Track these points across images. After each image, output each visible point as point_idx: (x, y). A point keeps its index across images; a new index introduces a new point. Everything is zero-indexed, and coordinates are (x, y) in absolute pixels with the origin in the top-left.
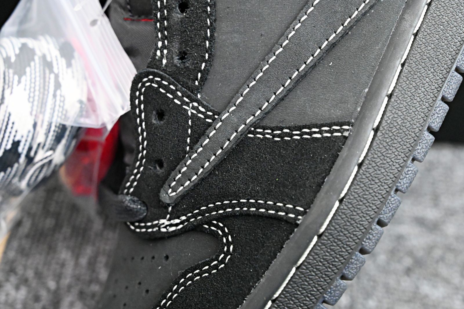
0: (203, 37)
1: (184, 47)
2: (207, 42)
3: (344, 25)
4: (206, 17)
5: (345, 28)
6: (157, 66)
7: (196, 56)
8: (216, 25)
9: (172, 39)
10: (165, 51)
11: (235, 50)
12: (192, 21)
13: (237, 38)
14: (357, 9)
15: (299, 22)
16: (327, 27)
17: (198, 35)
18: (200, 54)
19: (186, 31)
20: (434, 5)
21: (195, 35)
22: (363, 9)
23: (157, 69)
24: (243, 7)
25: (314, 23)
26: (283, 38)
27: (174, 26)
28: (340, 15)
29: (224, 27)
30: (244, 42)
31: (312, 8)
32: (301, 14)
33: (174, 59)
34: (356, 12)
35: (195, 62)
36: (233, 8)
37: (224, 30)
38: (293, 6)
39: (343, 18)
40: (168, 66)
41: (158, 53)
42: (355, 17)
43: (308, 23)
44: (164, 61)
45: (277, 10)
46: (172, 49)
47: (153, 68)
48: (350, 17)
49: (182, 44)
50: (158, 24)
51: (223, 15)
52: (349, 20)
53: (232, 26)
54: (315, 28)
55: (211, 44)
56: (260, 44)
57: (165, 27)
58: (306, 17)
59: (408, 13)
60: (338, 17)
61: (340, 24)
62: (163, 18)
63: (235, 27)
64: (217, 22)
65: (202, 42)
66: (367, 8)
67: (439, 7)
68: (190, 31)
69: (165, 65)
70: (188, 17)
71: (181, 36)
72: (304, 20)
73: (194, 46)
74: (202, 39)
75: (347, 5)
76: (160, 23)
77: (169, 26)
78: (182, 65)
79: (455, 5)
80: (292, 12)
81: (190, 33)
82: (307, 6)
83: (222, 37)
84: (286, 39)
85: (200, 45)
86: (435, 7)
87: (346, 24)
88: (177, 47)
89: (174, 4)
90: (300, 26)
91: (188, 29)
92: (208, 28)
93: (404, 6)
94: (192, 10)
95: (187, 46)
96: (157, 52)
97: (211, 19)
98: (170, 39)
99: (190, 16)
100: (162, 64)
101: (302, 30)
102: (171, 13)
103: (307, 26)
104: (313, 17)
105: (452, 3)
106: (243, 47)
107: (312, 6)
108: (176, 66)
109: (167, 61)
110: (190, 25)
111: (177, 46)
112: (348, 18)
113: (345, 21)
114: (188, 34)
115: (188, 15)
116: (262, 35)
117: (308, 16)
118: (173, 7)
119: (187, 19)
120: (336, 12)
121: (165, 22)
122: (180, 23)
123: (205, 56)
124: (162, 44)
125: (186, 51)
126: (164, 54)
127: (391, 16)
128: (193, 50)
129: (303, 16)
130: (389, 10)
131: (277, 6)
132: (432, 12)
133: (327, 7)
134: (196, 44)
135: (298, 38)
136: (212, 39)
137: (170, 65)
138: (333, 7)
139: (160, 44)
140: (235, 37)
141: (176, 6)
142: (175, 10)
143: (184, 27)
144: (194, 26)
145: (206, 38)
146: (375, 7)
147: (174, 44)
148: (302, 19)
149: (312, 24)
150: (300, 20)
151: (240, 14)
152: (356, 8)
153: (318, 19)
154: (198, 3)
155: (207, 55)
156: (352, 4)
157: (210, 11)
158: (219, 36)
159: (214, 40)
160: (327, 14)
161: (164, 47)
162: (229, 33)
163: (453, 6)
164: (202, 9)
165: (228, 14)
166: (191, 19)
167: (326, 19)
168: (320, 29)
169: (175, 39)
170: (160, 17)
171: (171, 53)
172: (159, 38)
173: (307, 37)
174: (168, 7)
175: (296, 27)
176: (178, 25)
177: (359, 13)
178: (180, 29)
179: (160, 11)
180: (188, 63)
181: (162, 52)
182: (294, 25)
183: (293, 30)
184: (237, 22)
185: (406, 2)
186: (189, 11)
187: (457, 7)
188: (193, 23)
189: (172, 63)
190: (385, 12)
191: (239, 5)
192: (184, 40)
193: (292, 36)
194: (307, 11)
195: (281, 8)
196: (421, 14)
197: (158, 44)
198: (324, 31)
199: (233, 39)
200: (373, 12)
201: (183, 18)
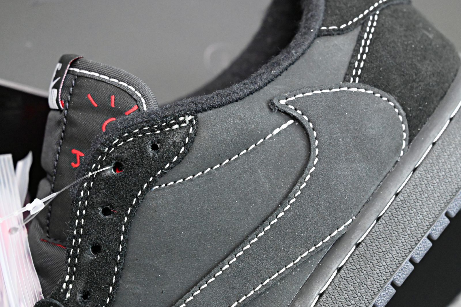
0: (108, 282)
1: (89, 287)
2: (111, 288)
3: (239, 302)
4: (114, 265)
5: (239, 304)
6: (60, 298)
7: (97, 298)
8: (123, 273)
9: (79, 277)
10: (71, 286)
11: (135, 301)
12: (101, 265)
13: (139, 290)
14: (254, 289)
15: (198, 289)
16: (223, 300)
17: (103, 279)
18: (101, 298)
19: (94, 274)
20: (324, 297)
21: (101, 280)
22: (259, 290)
23: (59, 302)
24: (151, 262)
25: (212, 294)
26: (180, 301)
27: (83, 266)
28: (237, 291)
29: (130, 277)
30: (145, 295)
31: (214, 279)
32: (202, 282)
33: (77, 296)
34: (252, 292)
35: (96, 304)
36: (142, 261)
37: (129, 280)
38: (197, 272)
39: (239, 295)
40: (71, 301)
41: (64, 286)
42: (250, 296)
43: (206, 293)
44: (68, 295)
45: (181, 272)
46: (78, 286)
47: (56, 299)
48: (246, 295)
49: (87, 284)
50: (69, 260)
51: (131, 265)
52: (244, 297)
53: (137, 277)
54: (212, 299)
55: (114, 291)
56: (159, 300)
57: (75, 264)
58: (206, 285)
59: (300, 301)
60: (234, 293)
61: (235, 300)
62: (75, 256)
63: (140, 279)
64: (124, 270)
65: (106, 287)
66: (263, 290)
67: (329, 300)
68: (98, 274)
69: (68, 300)
70: (97, 261)
71: (88, 276)
72: (204, 288)
73: (97, 289)
74: (106, 285)
75: (245, 283)
76: (71, 260)
77: (78, 265)
78: (83, 304)
79: (344, 300)
80: (195, 276)
81: (96, 276)
82: (208, 276)
83: (126, 285)
84: (184, 302)
85: (103, 290)
86: (326, 299)
87: (240, 301)
88: (82, 286)
89: (87, 247)
90: (199, 293)
91: (95, 272)
92: (115, 274)
93: (297, 292)
94: (103, 256)
95: (91, 287)
96: (63, 284)
97: (119, 267)
98: (78, 276)
99: (100, 260)
100: (65, 298)
101: (199, 298)
102: (82, 254)
103: (205, 295)
104: (212, 287)
105: (342, 298)
106: (144, 299)
107: (214, 277)
108: (77, 303)
109: (70, 295)
110: (98, 269)
111: (82, 284)
112: (243, 296)
113: (241, 298)
114: (95, 276)
115: (98, 259)
116: (163, 292)
117: (208, 285)
118: (86, 249)
119: (96, 263)
120: (233, 288)
121: (76, 259)
122: (89, 265)
123: (106, 301)
124: (69, 279)
125: (90, 292)
126: (69, 289)
127: (284, 300)
128: (96, 292)
129: (203, 285)
130: (283, 294)
131: (182, 268)
132: (321, 304)
133: (227, 281)
134: (100, 288)
135: (195, 304)
136: (116, 286)
137: (72, 301)
138: (232, 282)
139: (67, 278)
140: (138, 288)
141: (89, 248)
142: (87, 251)
143: (92, 269)
144: (102, 271)
145: (110, 284)
146: (271, 289)
147: (80, 282)
148: (202, 287)
149: (209, 294)
150: (199, 288)
151: (146, 267)
152: (252, 288)
153: (216, 291)
154: (109, 250)
155: (108, 300)
156: (250, 284)
157: (119, 260)
158: (123, 284)
159: (118, 286)
160: (225, 288)
161: (70, 282)
162: (133, 283)
163: (342, 300)
164: (112, 257)
165: (135, 266)
166: (100, 264)
167: (223, 293)
168: (216, 301)
169: (81, 277)
170: (72, 254)
171: (76, 289)
172: (67, 272)
173: (202, 305)
174: (82, 248)
175: (195, 294)
176: (88, 266)
177: (255, 293)
178: (88, 270)
179: (73, 248)
180: (89, 304)
181: (67, 286)
182: (193, 291)
183: (192, 295)
184: (143, 275)
185: (300, 289)
186: (99, 255)
187: (346, 301)
188: (101, 267)
189: (74, 299)
190: (279, 296)
191: (147, 260)
192: (90, 281)
193: (189, 301)
194: (208, 281)
195: (185, 271)
196: (311, 304)
197: (65, 277)
198: (219, 304)
199: (135, 290)
200: (268, 294)
201: (93, 260)
